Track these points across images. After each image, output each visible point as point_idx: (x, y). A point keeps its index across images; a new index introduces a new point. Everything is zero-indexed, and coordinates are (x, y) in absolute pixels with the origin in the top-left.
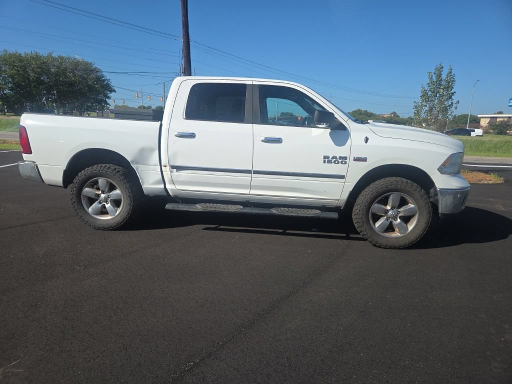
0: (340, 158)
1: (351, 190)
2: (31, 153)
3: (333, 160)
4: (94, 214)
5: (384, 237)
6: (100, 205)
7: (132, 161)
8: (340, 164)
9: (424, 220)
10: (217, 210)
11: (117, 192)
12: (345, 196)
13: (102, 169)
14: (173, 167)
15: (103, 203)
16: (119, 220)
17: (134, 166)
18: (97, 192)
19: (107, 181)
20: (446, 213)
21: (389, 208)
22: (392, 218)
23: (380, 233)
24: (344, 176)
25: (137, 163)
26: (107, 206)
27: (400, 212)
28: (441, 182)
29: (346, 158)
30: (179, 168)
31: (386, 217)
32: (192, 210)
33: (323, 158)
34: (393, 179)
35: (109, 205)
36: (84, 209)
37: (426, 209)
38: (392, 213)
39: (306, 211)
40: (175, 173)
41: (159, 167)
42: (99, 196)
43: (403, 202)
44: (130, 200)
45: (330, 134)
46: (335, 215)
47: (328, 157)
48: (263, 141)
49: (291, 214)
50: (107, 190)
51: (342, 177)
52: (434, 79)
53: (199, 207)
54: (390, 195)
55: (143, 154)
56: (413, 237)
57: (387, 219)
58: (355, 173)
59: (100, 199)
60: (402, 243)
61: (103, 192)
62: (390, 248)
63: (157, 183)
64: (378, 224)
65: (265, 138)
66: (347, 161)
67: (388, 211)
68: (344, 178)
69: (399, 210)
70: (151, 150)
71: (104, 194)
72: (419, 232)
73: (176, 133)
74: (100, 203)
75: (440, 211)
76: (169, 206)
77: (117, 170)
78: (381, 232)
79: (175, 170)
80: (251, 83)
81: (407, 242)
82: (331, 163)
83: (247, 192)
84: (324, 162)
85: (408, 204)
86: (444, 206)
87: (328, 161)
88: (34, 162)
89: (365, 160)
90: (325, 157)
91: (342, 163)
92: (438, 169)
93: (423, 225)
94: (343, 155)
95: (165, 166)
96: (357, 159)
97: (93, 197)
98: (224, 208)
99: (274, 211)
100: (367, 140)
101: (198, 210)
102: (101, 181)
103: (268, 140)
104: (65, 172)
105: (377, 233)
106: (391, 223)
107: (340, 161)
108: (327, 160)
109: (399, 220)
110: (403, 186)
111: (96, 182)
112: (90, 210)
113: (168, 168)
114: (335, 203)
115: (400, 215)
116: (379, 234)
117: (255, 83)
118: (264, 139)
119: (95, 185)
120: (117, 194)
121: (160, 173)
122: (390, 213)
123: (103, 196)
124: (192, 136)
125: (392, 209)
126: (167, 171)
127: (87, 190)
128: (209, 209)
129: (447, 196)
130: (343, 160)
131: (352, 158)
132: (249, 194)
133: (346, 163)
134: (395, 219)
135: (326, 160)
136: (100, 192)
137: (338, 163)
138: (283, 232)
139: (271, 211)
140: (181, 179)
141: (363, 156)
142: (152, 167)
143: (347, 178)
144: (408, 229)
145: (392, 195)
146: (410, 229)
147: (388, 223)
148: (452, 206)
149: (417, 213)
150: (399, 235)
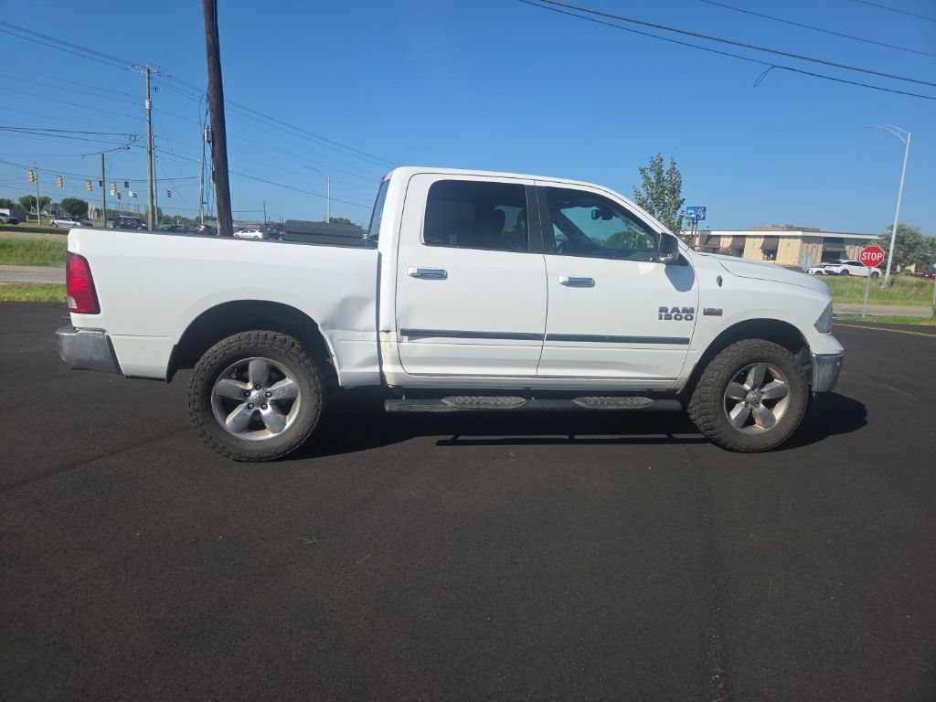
0: (685, 310)
1: (697, 361)
2: (97, 311)
3: (673, 315)
4: (236, 432)
5: (744, 435)
6: (250, 413)
8: (684, 320)
9: (798, 403)
10: (482, 407)
11: (287, 383)
12: (686, 373)
14: (404, 332)
15: (255, 408)
16: (292, 438)
17: (326, 333)
18: (245, 388)
19: (267, 364)
20: (822, 391)
21: (747, 387)
22: (752, 404)
23: (739, 430)
24: (689, 339)
25: (332, 327)
26: (264, 413)
27: (763, 393)
28: (821, 344)
29: (692, 311)
30: (414, 334)
31: (743, 403)
32: (436, 410)
33: (658, 310)
35: (269, 410)
36: (217, 423)
38: (753, 395)
39: (628, 399)
40: (406, 343)
41: (375, 333)
42: (247, 393)
43: (767, 378)
45: (666, 271)
46: (675, 405)
47: (666, 310)
48: (564, 284)
49: (609, 407)
50: (265, 382)
51: (686, 341)
53: (449, 404)
54: (751, 368)
55: (345, 312)
56: (784, 432)
57: (745, 406)
58: (704, 333)
59: (249, 400)
60: (770, 441)
61: (256, 387)
62: (754, 451)
63: (368, 363)
64: (734, 414)
65: (570, 278)
66: (694, 315)
67: (747, 392)
68: (688, 343)
69: (763, 390)
70: (362, 302)
72: (792, 422)
73: (413, 270)
74: (249, 407)
75: (815, 389)
76: (390, 406)
78: (739, 427)
79: (406, 338)
80: (531, 183)
81: (775, 440)
82: (670, 319)
83: (532, 372)
84: (660, 318)
85: (774, 380)
86: (820, 380)
87: (666, 316)
88: (103, 331)
89: (719, 313)
90: (663, 310)
91: (686, 319)
92: (815, 326)
93: (797, 412)
94: (688, 306)
95: (388, 332)
96: (709, 312)
97: (233, 396)
98: (496, 404)
99: (579, 402)
100: (720, 281)
101: (447, 410)
102: (255, 365)
103: (573, 282)
104: (177, 349)
105: (734, 429)
106: (751, 410)
107: (684, 315)
108: (665, 313)
109: (762, 406)
110: (771, 353)
111: (245, 368)
112: (228, 422)
113: (393, 335)
114: (671, 384)
115: (764, 397)
116: (736, 430)
117: (538, 184)
118: (567, 280)
119: (242, 375)
120: (289, 386)
121: (375, 344)
122: (750, 395)
123: (255, 393)
124: (440, 275)
125: (752, 389)
126: (389, 339)
127: (224, 384)
128: (467, 407)
129: (826, 365)
130: (688, 313)
131: (701, 311)
132: (536, 377)
133: (692, 318)
134: (757, 404)
135: (663, 314)
136: (250, 386)
137: (681, 318)
139: (574, 403)
140: (417, 354)
141: (717, 308)
142: (360, 333)
143: (692, 342)
144: (775, 420)
145: (754, 368)
146: (778, 419)
147: (746, 411)
148: (831, 380)
149: (787, 393)
150: (762, 429)
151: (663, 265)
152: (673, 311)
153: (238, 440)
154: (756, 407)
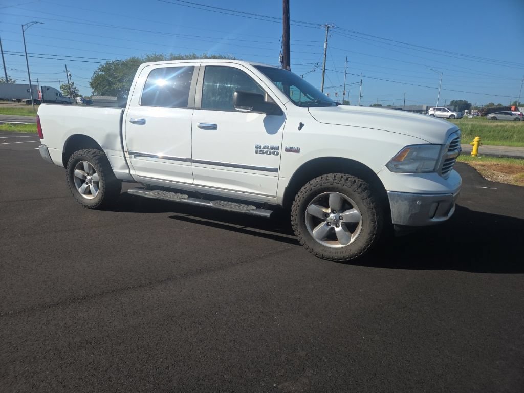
0: (272, 148)
1: (286, 186)
2: (43, 138)
3: (265, 150)
4: (84, 194)
5: (322, 245)
6: (87, 186)
7: (103, 147)
8: (272, 154)
9: (368, 229)
12: (281, 193)
14: (130, 153)
15: (89, 184)
16: (97, 200)
17: (105, 151)
18: (84, 174)
19: (89, 164)
20: (401, 224)
21: (329, 211)
22: (334, 224)
23: (318, 241)
24: (277, 169)
25: (107, 149)
26: (91, 187)
27: (342, 217)
28: (392, 182)
29: (278, 149)
30: (137, 155)
31: (326, 222)
33: (254, 147)
36: (76, 189)
37: (369, 216)
38: (334, 217)
39: (242, 206)
40: (133, 159)
41: (122, 153)
42: (86, 177)
43: (345, 205)
44: (104, 182)
45: (265, 120)
46: (267, 214)
47: (260, 147)
48: (198, 127)
50: (91, 173)
51: (276, 170)
53: (151, 194)
55: (109, 138)
56: (355, 250)
57: (328, 225)
58: (290, 166)
59: (87, 180)
60: (341, 256)
61: (88, 174)
62: (328, 259)
63: (123, 168)
64: (316, 229)
65: (201, 124)
66: (279, 151)
68: (277, 172)
69: (341, 214)
70: (115, 136)
72: (362, 244)
73: (131, 119)
74: (87, 184)
75: (393, 221)
76: (131, 191)
78: (319, 239)
79: (133, 156)
81: (347, 255)
82: (263, 153)
83: (190, 181)
84: (257, 152)
85: (352, 208)
86: (398, 213)
88: (45, 145)
89: (297, 151)
90: (257, 147)
91: (274, 153)
92: (387, 165)
93: (366, 237)
94: (276, 145)
95: (127, 152)
96: (289, 150)
97: (82, 178)
99: (212, 204)
100: (301, 126)
102: (85, 164)
104: (63, 154)
105: (314, 239)
106: (333, 229)
107: (272, 151)
108: (260, 150)
109: (341, 228)
111: (82, 165)
112: (80, 190)
114: (273, 201)
116: (316, 242)
118: (199, 125)
119: (82, 168)
120: (96, 176)
121: (123, 158)
122: (331, 216)
123: (89, 177)
124: (143, 122)
125: (333, 212)
126: (127, 155)
127: (77, 172)
128: (159, 197)
129: (400, 201)
130: (275, 151)
131: (284, 149)
132: (193, 184)
133: (278, 154)
134: (337, 225)
135: (258, 150)
136: (86, 174)
137: (270, 154)
139: (210, 204)
140: (139, 165)
141: (295, 146)
143: (281, 171)
144: (350, 240)
145: (330, 195)
146: (352, 240)
147: (328, 228)
148: (409, 216)
149: (360, 221)
150: (340, 246)
151: (264, 115)
152: (264, 148)
153: (83, 197)
154: (337, 227)
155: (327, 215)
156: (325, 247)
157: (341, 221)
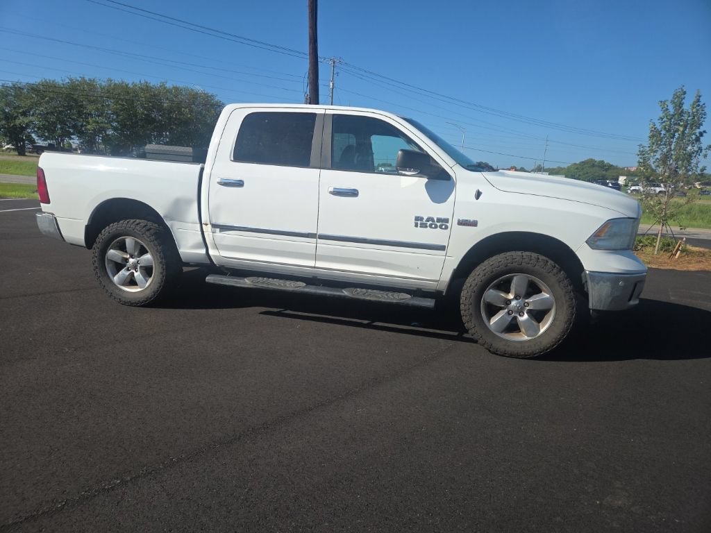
0: (439, 220)
1: (455, 267)
2: (48, 201)
3: (429, 223)
4: (123, 285)
5: (502, 339)
6: (128, 273)
7: (165, 217)
8: (438, 228)
9: (564, 317)
10: (270, 286)
11: (148, 256)
12: (447, 276)
13: (129, 225)
14: (214, 226)
15: (132, 271)
16: (149, 293)
17: (168, 223)
18: (125, 256)
19: (136, 241)
20: (601, 309)
21: (511, 296)
22: (516, 312)
23: (497, 334)
24: (445, 247)
25: (172, 219)
26: (136, 274)
27: (528, 303)
28: (593, 261)
29: (447, 221)
30: (224, 228)
31: (506, 310)
32: (237, 285)
33: (414, 219)
34: (517, 254)
35: (139, 273)
36: (109, 277)
37: (566, 301)
38: (516, 304)
39: (390, 294)
40: (218, 233)
41: (199, 225)
42: (126, 260)
43: (533, 289)
44: (162, 267)
45: (427, 185)
46: (429, 303)
47: (422, 219)
48: (331, 193)
49: (368, 298)
50: (136, 254)
51: (442, 248)
52: (672, 111)
53: (247, 282)
54: (513, 277)
55: (178, 206)
56: (547, 342)
57: (508, 313)
58: (461, 243)
59: (128, 265)
60: (529, 350)
61: (132, 256)
62: (511, 356)
63: (197, 246)
64: (494, 320)
65: (335, 189)
66: (449, 225)
67: (510, 301)
68: (444, 250)
69: (527, 300)
70: (189, 202)
71: (132, 258)
72: (556, 334)
73: (219, 180)
74: (128, 270)
75: (590, 306)
76: (209, 279)
77: (148, 227)
78: (498, 332)
79: (218, 230)
80: (322, 112)
81: (536, 349)
82: (426, 227)
83: (311, 263)
84: (416, 226)
85: (541, 292)
86: (598, 297)
87: (421, 224)
88: (53, 214)
89: (474, 224)
90: (417, 219)
91: (441, 227)
92: (586, 242)
93: (561, 326)
94: (443, 216)
95: (206, 225)
96: (463, 223)
97: (119, 261)
98: (280, 285)
99: (345, 293)
100: (478, 195)
101: (246, 286)
102: (129, 241)
103: (338, 193)
104: (87, 228)
105: (492, 333)
106: (515, 318)
107: (438, 224)
108: (420, 222)
109: (526, 316)
110: (531, 265)
111: (124, 243)
112: (116, 279)
113: (209, 226)
114: (432, 286)
116: (495, 334)
117: (328, 112)
118: (333, 190)
119: (122, 247)
120: (148, 260)
121: (200, 233)
122: (514, 303)
123: (131, 261)
124: (240, 184)
125: (516, 298)
126: (208, 229)
127: (113, 253)
128: (260, 285)
129: (601, 283)
130: (443, 223)
131: (455, 222)
132: (315, 267)
133: (446, 228)
134: (521, 313)
135: (419, 222)
136: (128, 256)
137: (436, 227)
138: (368, 324)
139: (343, 292)
140: (225, 242)
141: (472, 219)
142: (190, 224)
143: (449, 249)
144: (540, 331)
145: (515, 278)
146: (542, 331)
147: (509, 319)
148: (610, 299)
149: (552, 306)
150: (526, 338)
151: (425, 180)
152: (428, 220)
153: (121, 290)
154: (520, 316)
155: (508, 302)
156: (507, 341)
157: (527, 308)
